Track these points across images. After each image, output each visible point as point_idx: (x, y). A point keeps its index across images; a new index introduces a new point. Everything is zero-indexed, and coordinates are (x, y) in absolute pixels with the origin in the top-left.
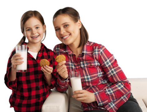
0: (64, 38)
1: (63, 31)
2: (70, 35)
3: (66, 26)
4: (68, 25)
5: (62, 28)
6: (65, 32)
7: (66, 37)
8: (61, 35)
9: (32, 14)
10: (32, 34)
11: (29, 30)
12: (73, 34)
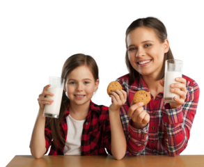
0: (142, 63)
1: (142, 52)
2: (151, 60)
3: (147, 45)
4: (151, 45)
5: (141, 48)
6: (145, 54)
7: (144, 62)
8: (138, 58)
9: (83, 61)
10: (77, 90)
11: (73, 83)
12: (156, 60)
